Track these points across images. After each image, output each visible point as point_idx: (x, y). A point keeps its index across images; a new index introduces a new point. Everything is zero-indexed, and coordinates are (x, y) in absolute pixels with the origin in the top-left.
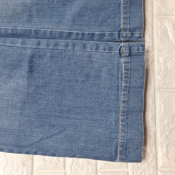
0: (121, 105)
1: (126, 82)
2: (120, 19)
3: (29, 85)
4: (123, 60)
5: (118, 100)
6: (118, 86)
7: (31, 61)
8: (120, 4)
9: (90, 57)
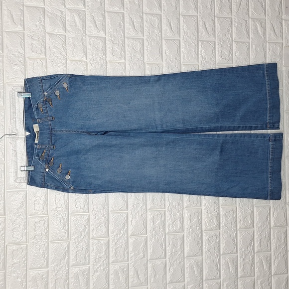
0: (270, 169)
1: (272, 155)
2: (267, 117)
3: (221, 159)
4: (271, 143)
5: (267, 166)
6: (267, 158)
7: (222, 146)
8: (267, 108)
9: (253, 142)
